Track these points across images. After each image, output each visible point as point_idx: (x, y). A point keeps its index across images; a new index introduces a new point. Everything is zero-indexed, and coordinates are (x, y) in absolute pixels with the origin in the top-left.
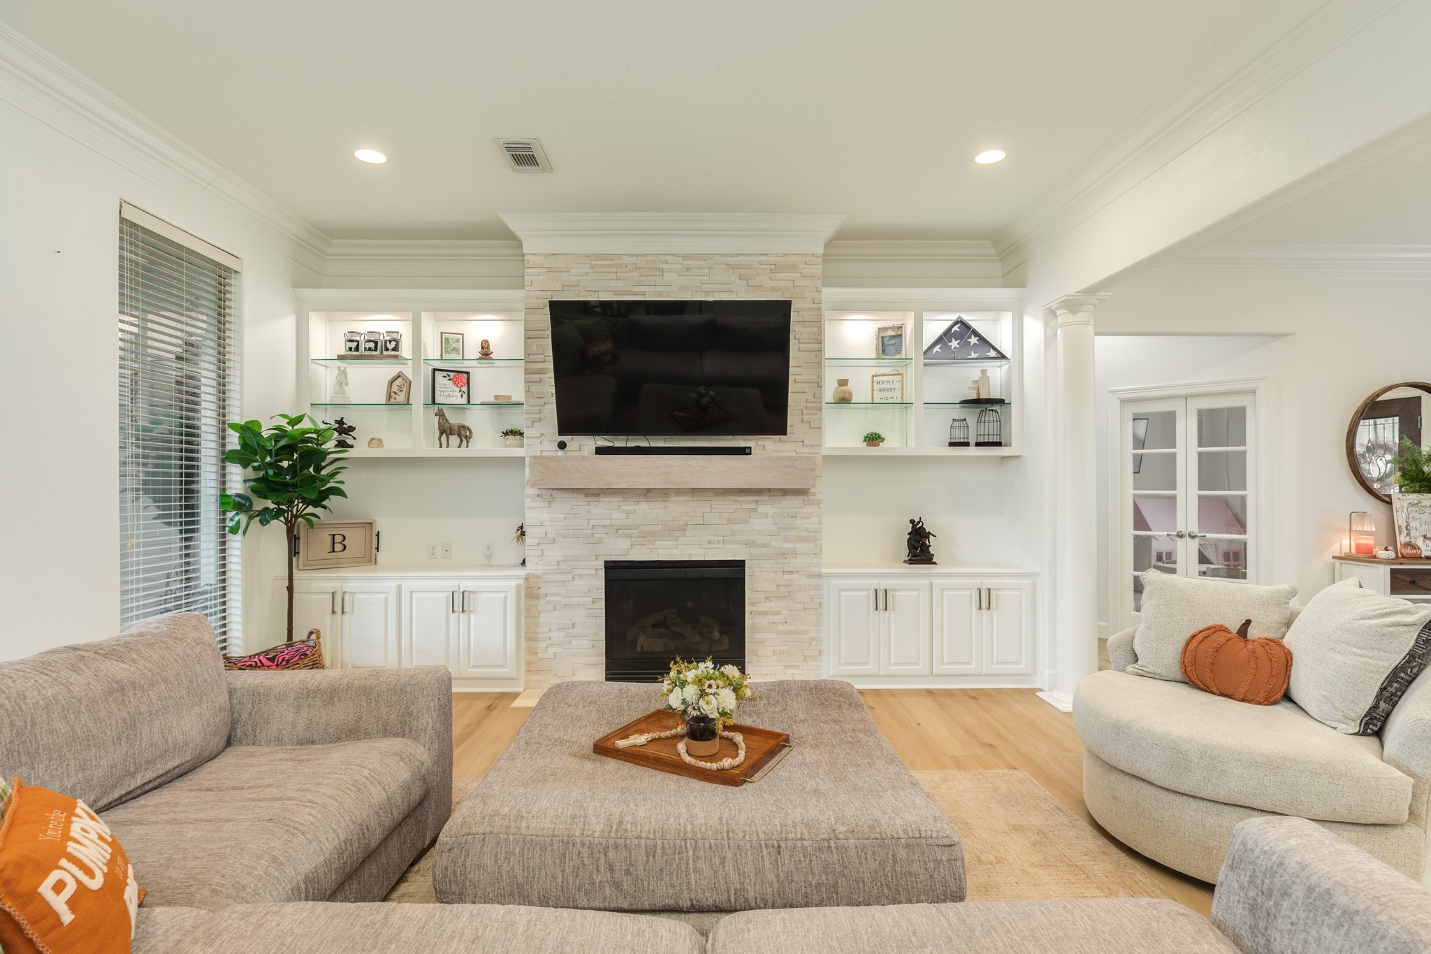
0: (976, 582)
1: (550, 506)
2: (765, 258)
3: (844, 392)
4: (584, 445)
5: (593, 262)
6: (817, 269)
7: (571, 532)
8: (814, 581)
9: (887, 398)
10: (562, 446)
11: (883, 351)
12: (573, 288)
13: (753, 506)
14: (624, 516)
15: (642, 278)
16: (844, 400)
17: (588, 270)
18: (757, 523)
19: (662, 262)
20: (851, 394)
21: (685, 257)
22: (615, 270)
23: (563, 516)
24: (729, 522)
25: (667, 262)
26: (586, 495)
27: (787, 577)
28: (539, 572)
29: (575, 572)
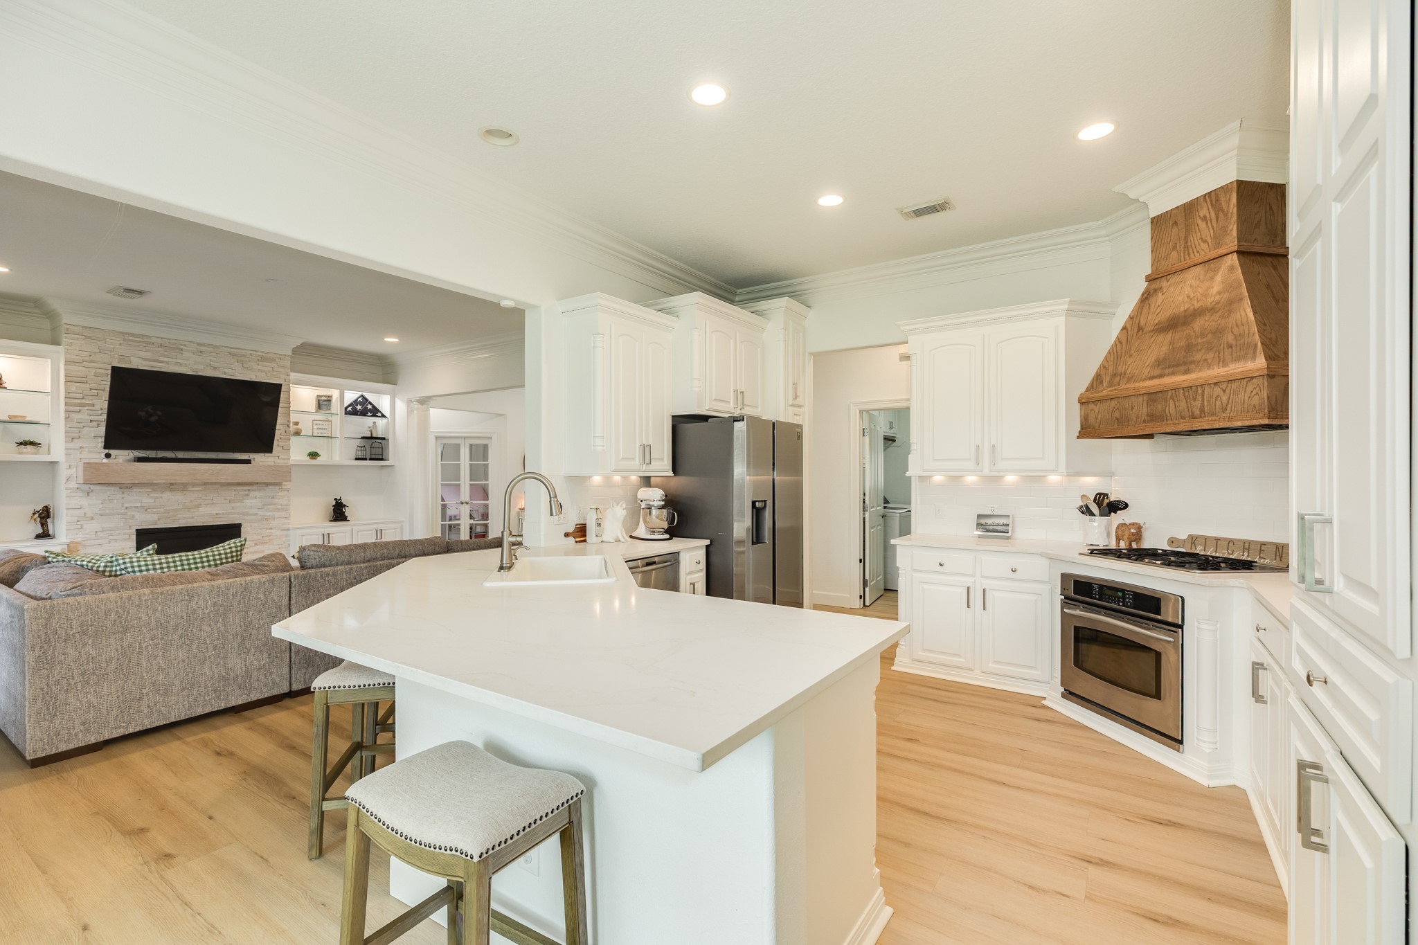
0: (375, 527)
1: (88, 496)
2: (255, 353)
3: (298, 429)
4: (122, 456)
5: (126, 338)
6: (288, 363)
7: (107, 512)
8: (285, 533)
9: (322, 433)
10: (108, 456)
11: (319, 408)
12: (109, 352)
13: (247, 493)
14: (153, 500)
15: (166, 353)
16: (297, 433)
17: (122, 342)
18: (248, 502)
19: (182, 345)
20: (301, 430)
21: (199, 344)
22: (144, 345)
23: (101, 501)
24: (230, 502)
25: (185, 346)
26: (120, 488)
27: (268, 531)
28: (79, 540)
29: (111, 538)
